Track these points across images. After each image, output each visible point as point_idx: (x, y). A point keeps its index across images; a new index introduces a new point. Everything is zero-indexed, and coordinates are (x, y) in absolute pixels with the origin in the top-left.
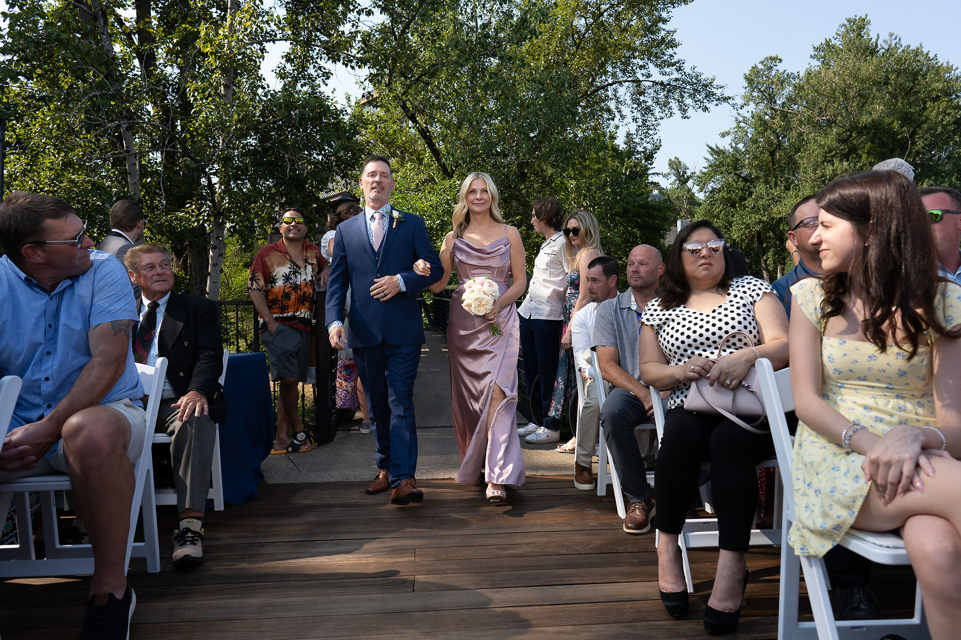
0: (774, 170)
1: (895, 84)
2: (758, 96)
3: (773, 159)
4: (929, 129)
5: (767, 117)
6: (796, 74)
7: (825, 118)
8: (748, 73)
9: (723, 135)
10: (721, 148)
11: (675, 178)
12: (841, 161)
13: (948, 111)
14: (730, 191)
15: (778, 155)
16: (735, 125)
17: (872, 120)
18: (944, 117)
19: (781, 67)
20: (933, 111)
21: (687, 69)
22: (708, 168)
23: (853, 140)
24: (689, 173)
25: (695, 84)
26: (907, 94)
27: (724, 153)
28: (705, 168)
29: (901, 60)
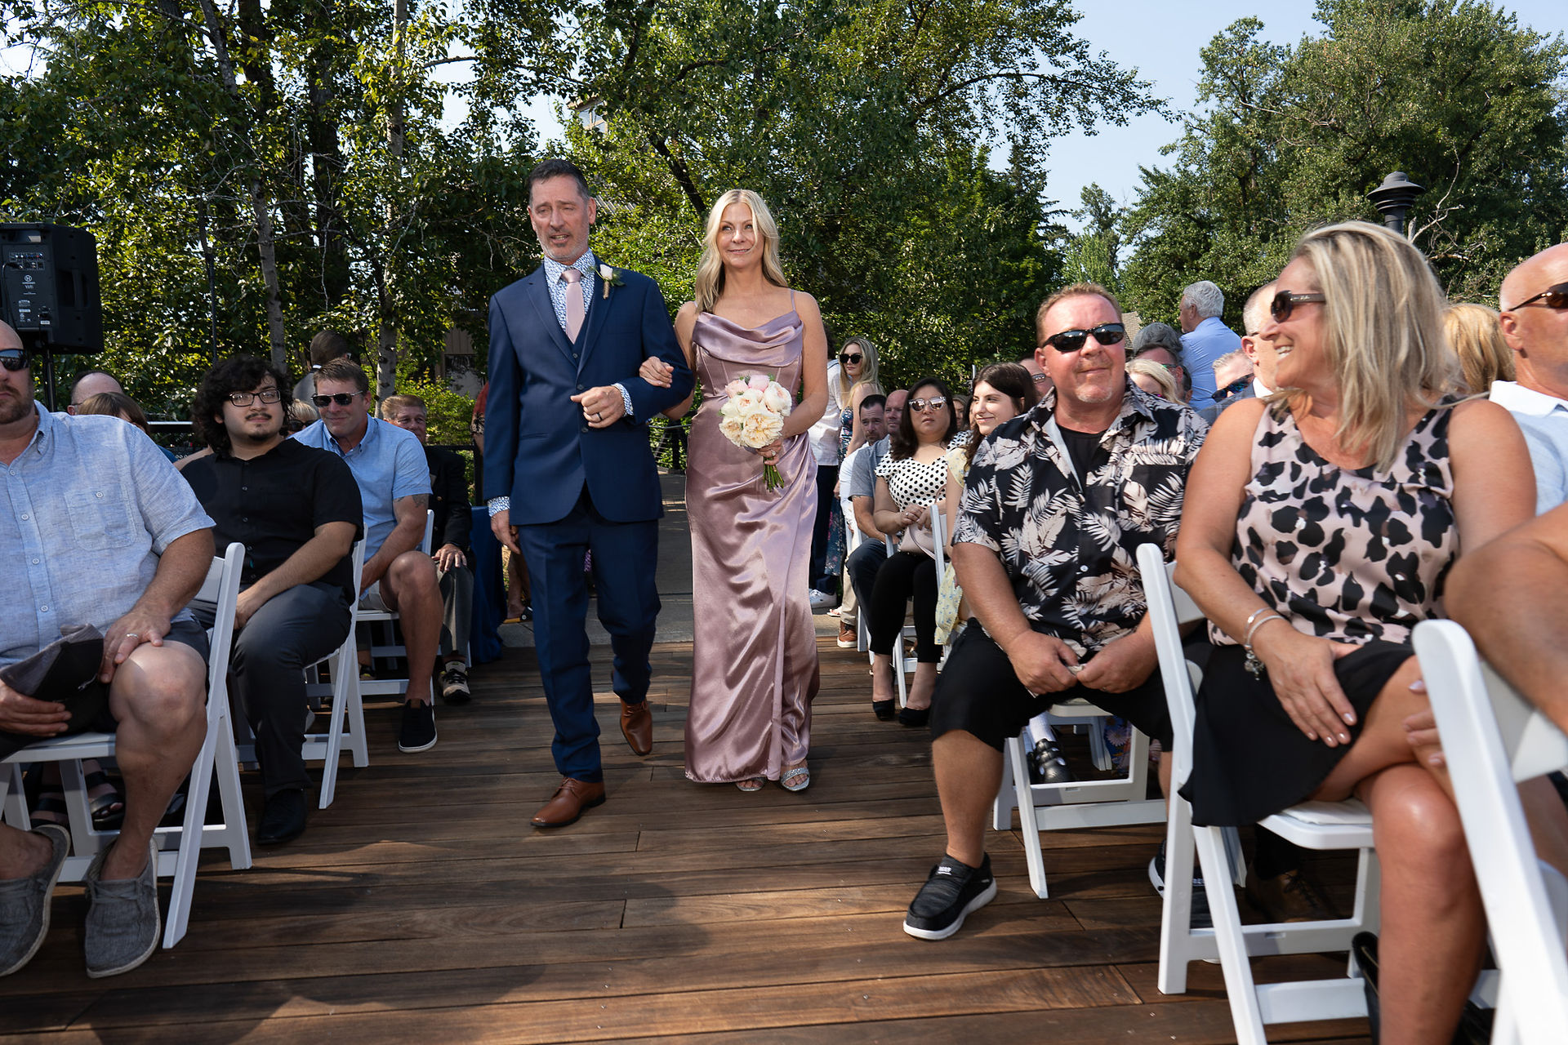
0: (1246, 208)
1: (1443, 66)
2: (1224, 86)
3: (1243, 189)
4: (1493, 141)
5: (1236, 121)
6: (1285, 48)
7: (1326, 123)
8: (1207, 46)
9: (1165, 151)
10: (1163, 171)
11: (1092, 218)
12: (1351, 193)
13: (1525, 111)
14: (1175, 242)
15: (1253, 182)
16: (1183, 134)
17: (1402, 127)
18: (1518, 120)
19: (1261, 37)
20: (1500, 111)
21: (1093, 56)
22: (1141, 204)
23: (1372, 158)
24: (1115, 209)
25: (1107, 79)
26: (1462, 81)
27: (1166, 181)
28: (1136, 205)
29: (1453, 26)
